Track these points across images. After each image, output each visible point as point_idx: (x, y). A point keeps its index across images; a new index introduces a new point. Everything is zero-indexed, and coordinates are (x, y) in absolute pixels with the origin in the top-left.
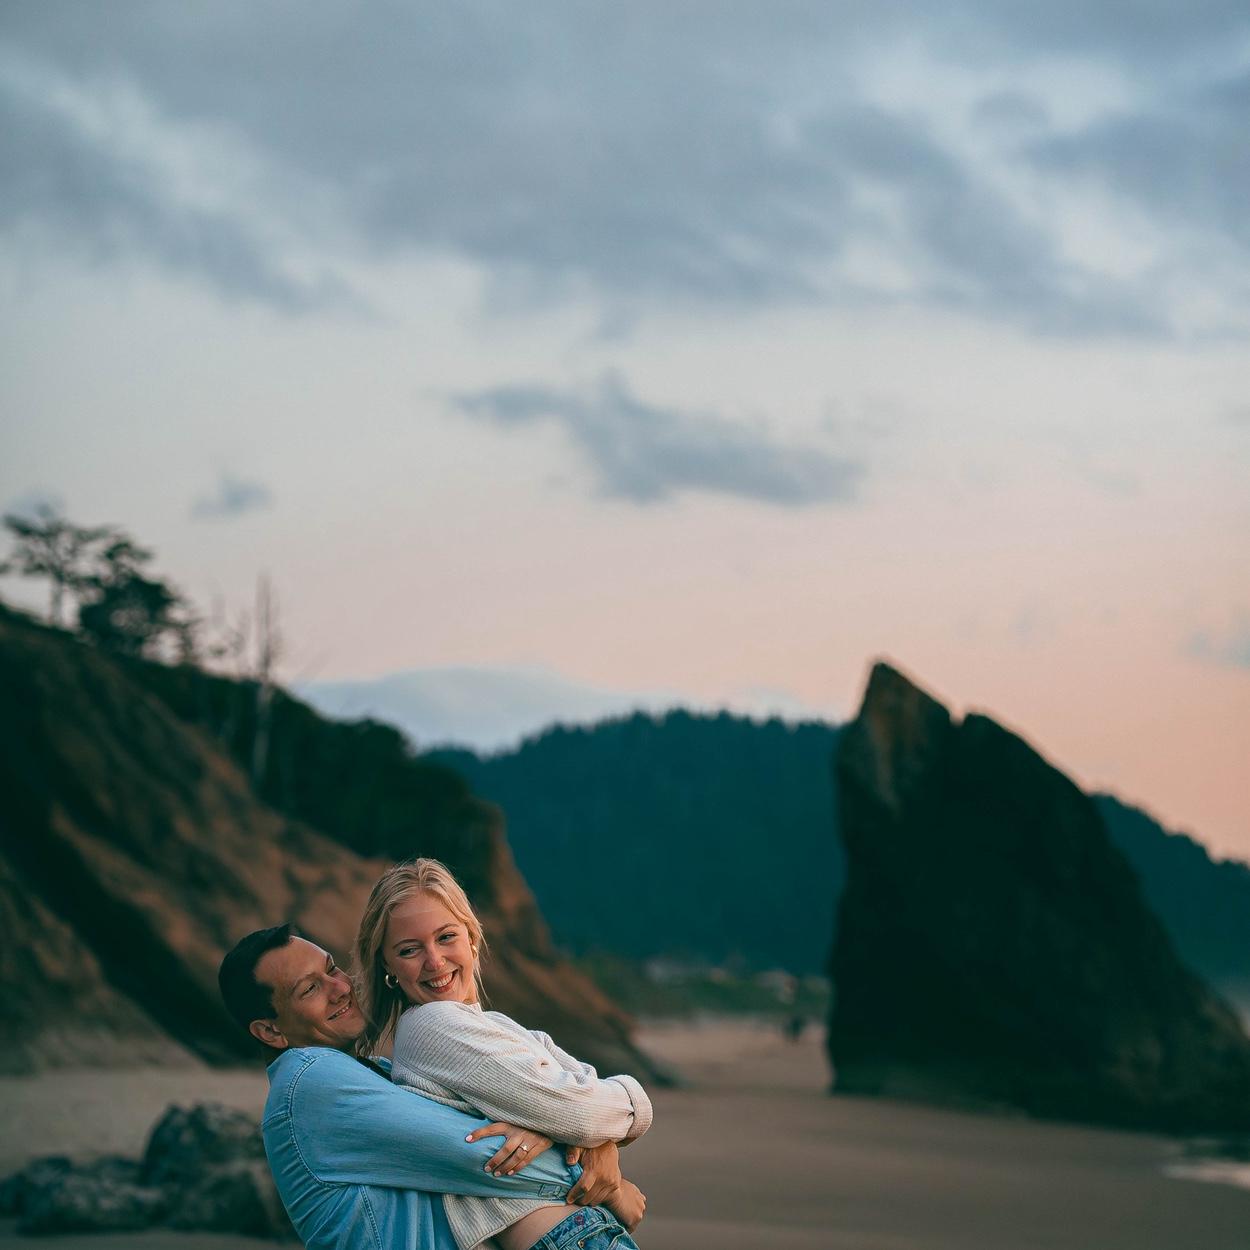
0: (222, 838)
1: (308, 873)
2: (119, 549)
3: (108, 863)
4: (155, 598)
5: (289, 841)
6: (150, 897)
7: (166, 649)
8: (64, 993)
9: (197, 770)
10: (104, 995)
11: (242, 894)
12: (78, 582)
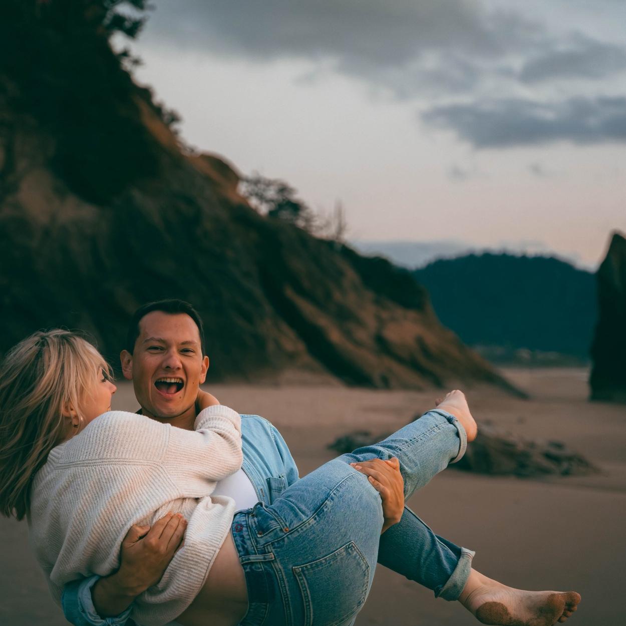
0: (350, 300)
1: (385, 315)
2: (283, 189)
3: (307, 308)
4: (296, 207)
5: (377, 302)
6: (323, 321)
7: (301, 223)
8: (292, 357)
9: (341, 274)
10: (307, 358)
11: (360, 323)
12: (268, 201)
